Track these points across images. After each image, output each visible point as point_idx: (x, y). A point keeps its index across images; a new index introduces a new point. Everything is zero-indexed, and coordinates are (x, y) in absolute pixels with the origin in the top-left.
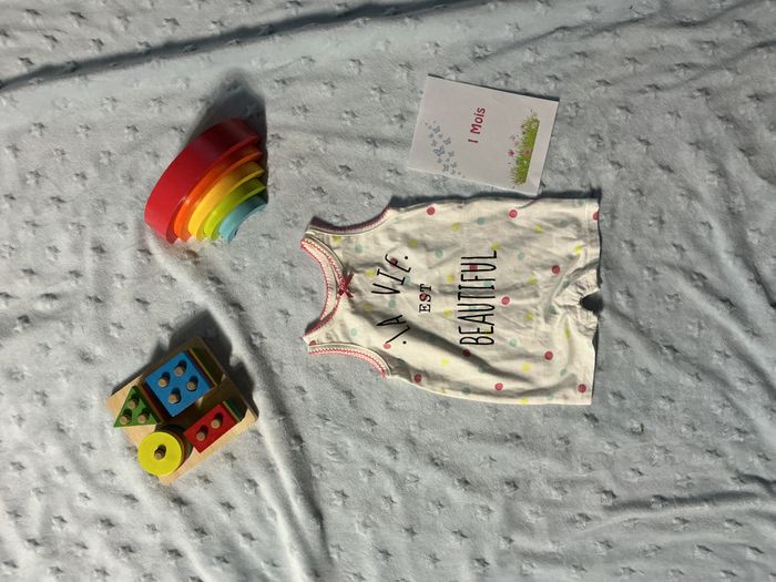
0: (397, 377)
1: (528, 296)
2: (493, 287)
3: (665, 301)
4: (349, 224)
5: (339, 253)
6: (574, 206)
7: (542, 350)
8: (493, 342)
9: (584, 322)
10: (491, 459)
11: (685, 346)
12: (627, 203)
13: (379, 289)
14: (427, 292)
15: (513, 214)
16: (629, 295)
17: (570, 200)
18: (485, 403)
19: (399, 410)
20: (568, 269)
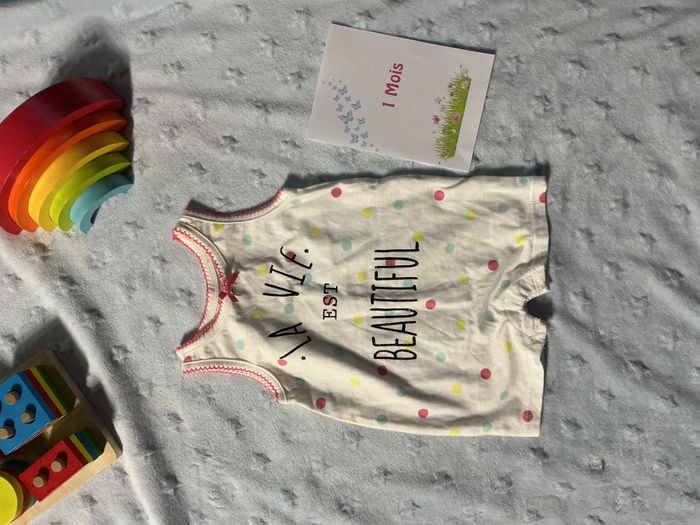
0: (293, 402)
1: (458, 300)
2: (414, 288)
3: (631, 305)
4: (234, 208)
5: (221, 245)
6: (515, 185)
7: (477, 367)
8: (415, 357)
9: (529, 332)
10: (414, 504)
11: (657, 362)
12: (581, 181)
13: (272, 291)
14: (331, 294)
15: (439, 196)
16: (586, 297)
17: (511, 178)
18: (406, 434)
19: (298, 442)
20: (508, 264)
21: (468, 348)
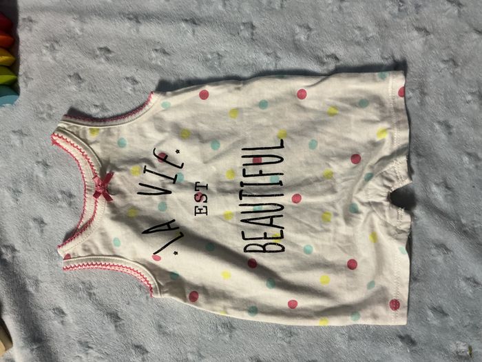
0: (166, 296)
1: (323, 193)
2: (280, 183)
4: (106, 114)
5: (97, 148)
6: (375, 80)
7: (346, 258)
8: (283, 249)
9: (394, 223)
12: (438, 76)
13: (146, 190)
14: (202, 191)
15: (302, 94)
16: (448, 187)
17: (370, 74)
18: (277, 325)
19: (174, 334)
20: (370, 157)
21: (334, 239)
